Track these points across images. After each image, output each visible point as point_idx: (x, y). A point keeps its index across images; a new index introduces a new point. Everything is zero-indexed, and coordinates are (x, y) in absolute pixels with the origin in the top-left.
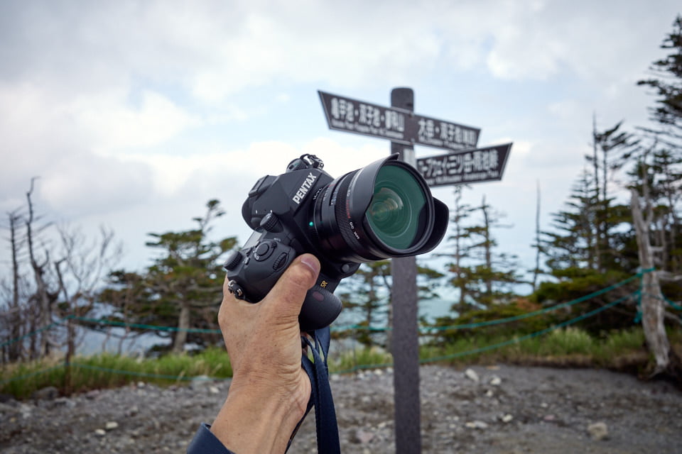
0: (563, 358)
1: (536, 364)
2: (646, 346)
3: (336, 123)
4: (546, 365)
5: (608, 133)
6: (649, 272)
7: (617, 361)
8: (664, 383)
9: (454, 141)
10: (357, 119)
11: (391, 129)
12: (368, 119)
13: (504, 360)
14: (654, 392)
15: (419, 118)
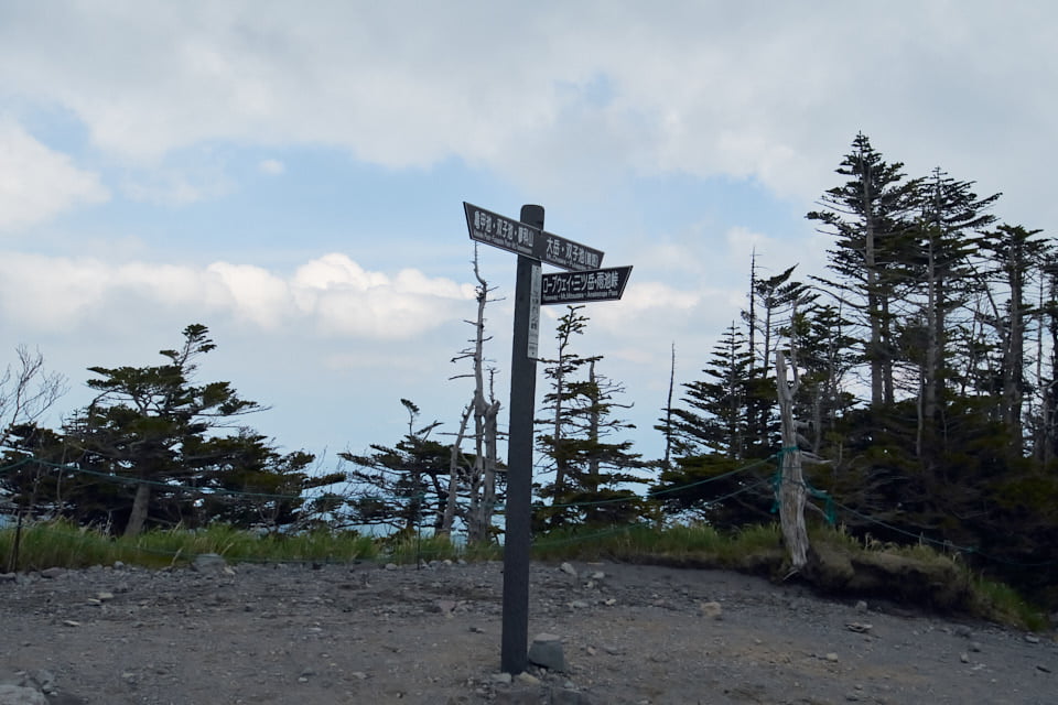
0: (683, 555)
1: (649, 562)
2: (782, 542)
3: (477, 234)
4: (662, 563)
5: (775, 281)
6: (790, 450)
7: (747, 560)
8: (799, 587)
9: (577, 262)
10: (494, 231)
11: (522, 244)
12: (503, 232)
13: (610, 555)
14: (786, 594)
15: (548, 235)
